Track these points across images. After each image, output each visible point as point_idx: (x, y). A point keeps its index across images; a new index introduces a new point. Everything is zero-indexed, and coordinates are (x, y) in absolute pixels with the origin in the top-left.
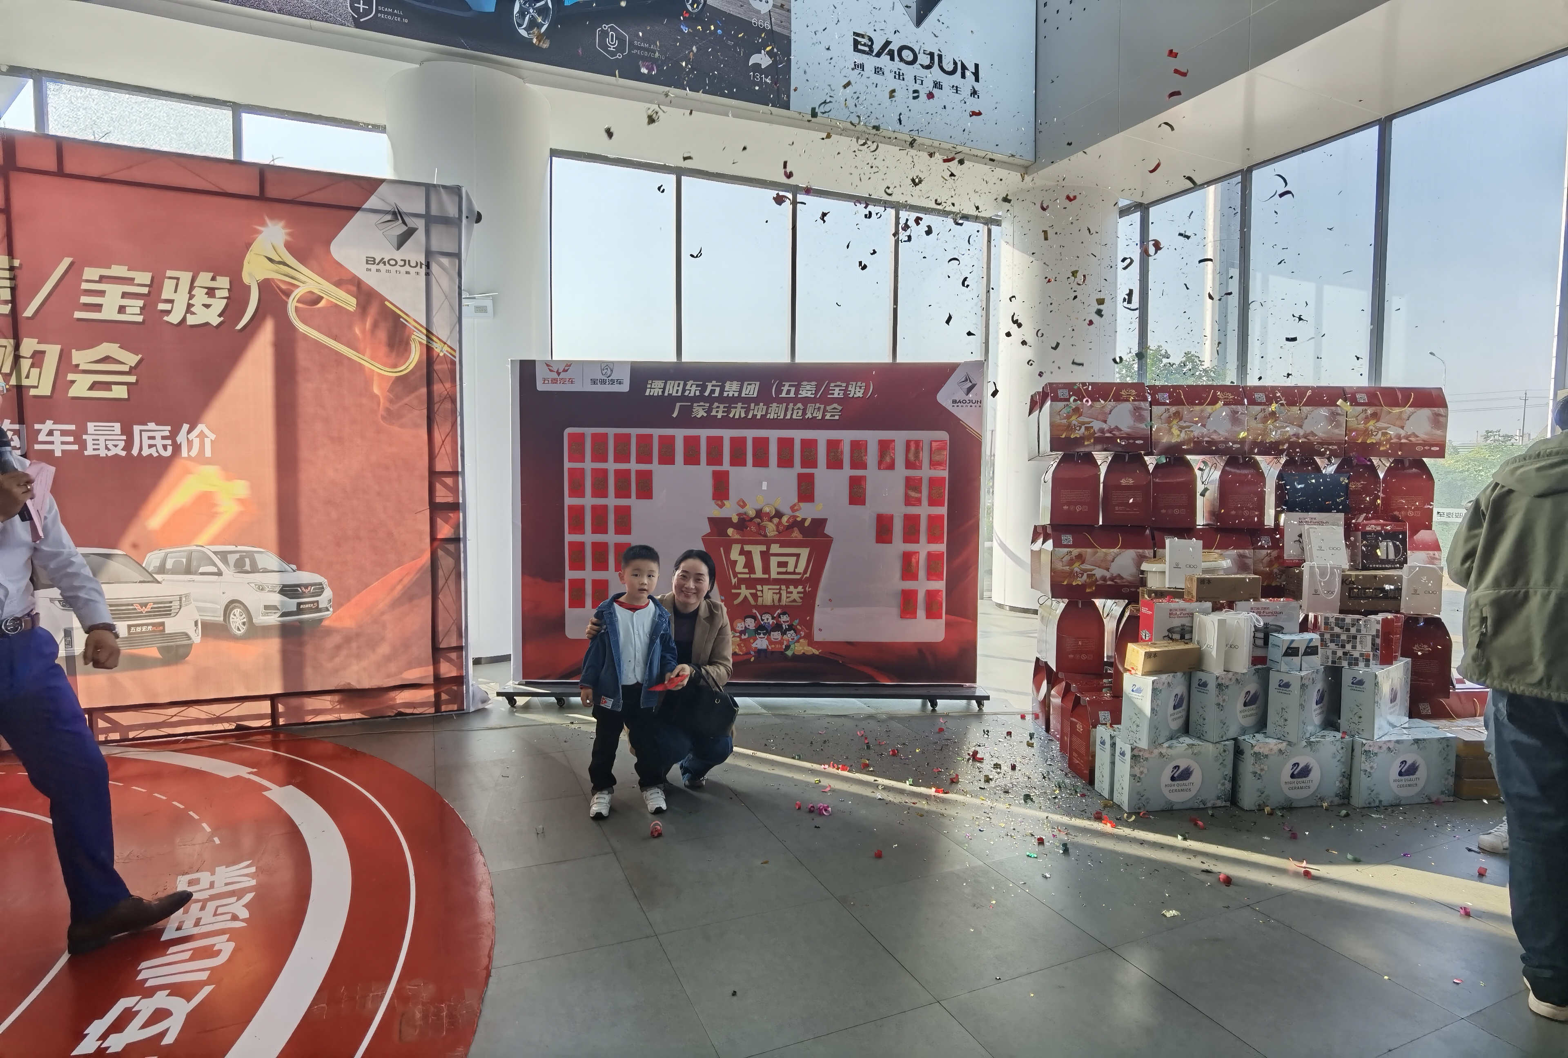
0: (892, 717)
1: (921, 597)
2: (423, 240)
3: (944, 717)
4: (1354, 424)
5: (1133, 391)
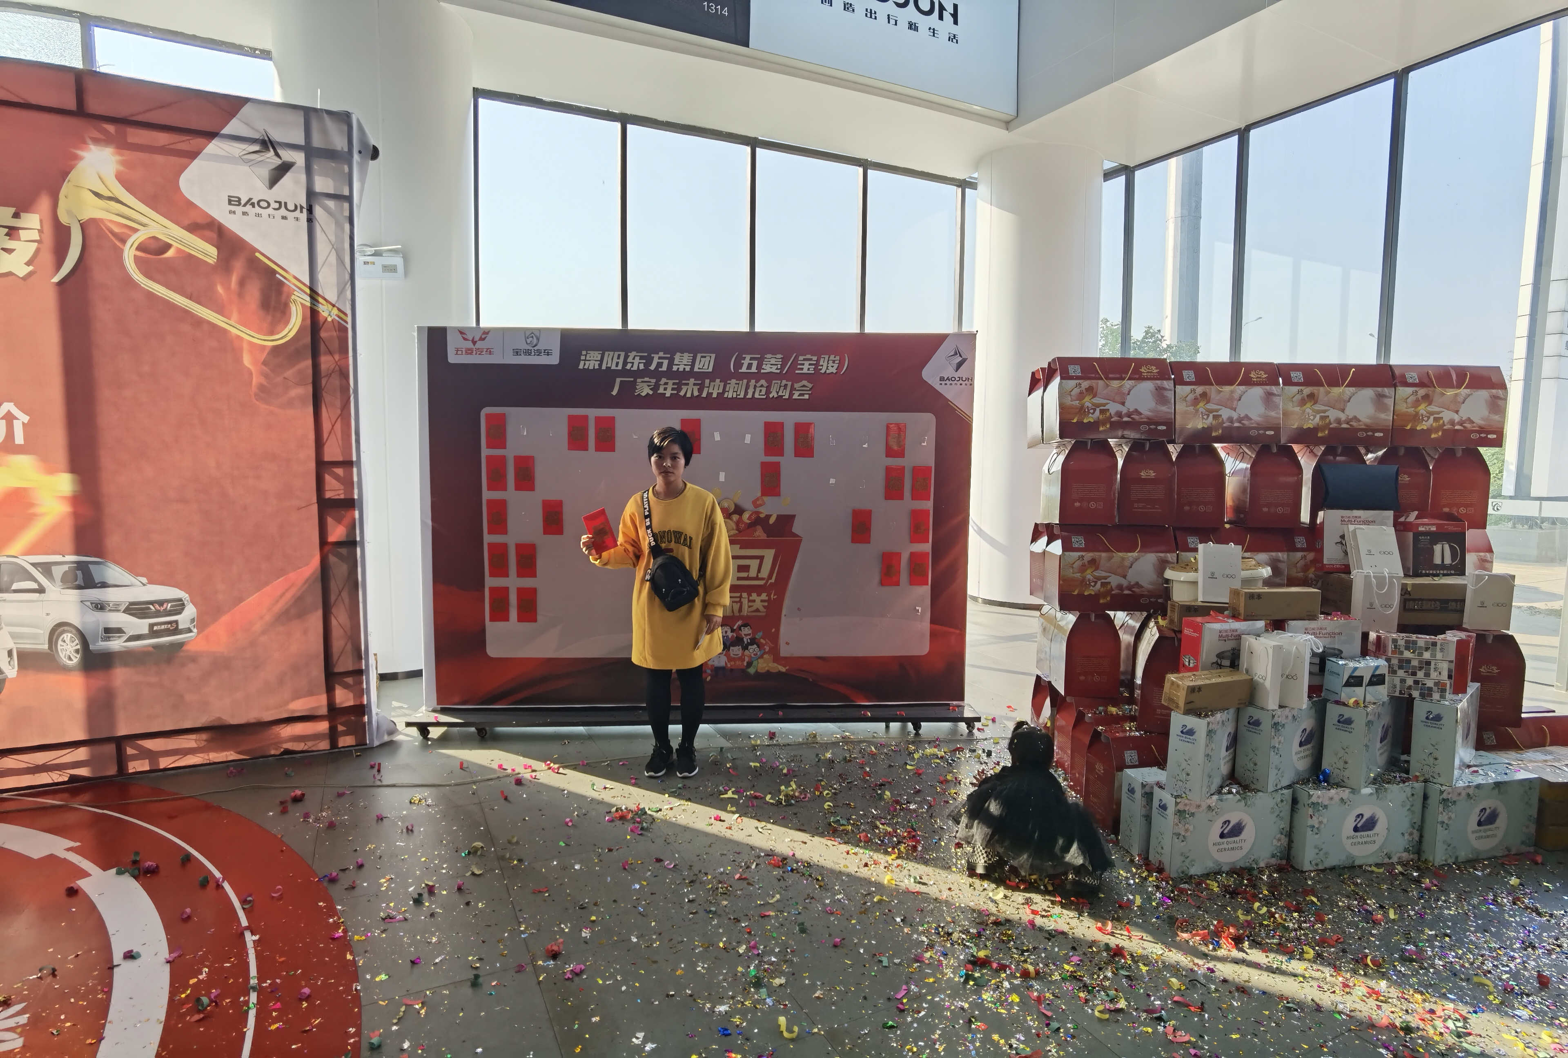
2: (303, 177)
3: (929, 743)
4: (1402, 408)
5: (1154, 368)
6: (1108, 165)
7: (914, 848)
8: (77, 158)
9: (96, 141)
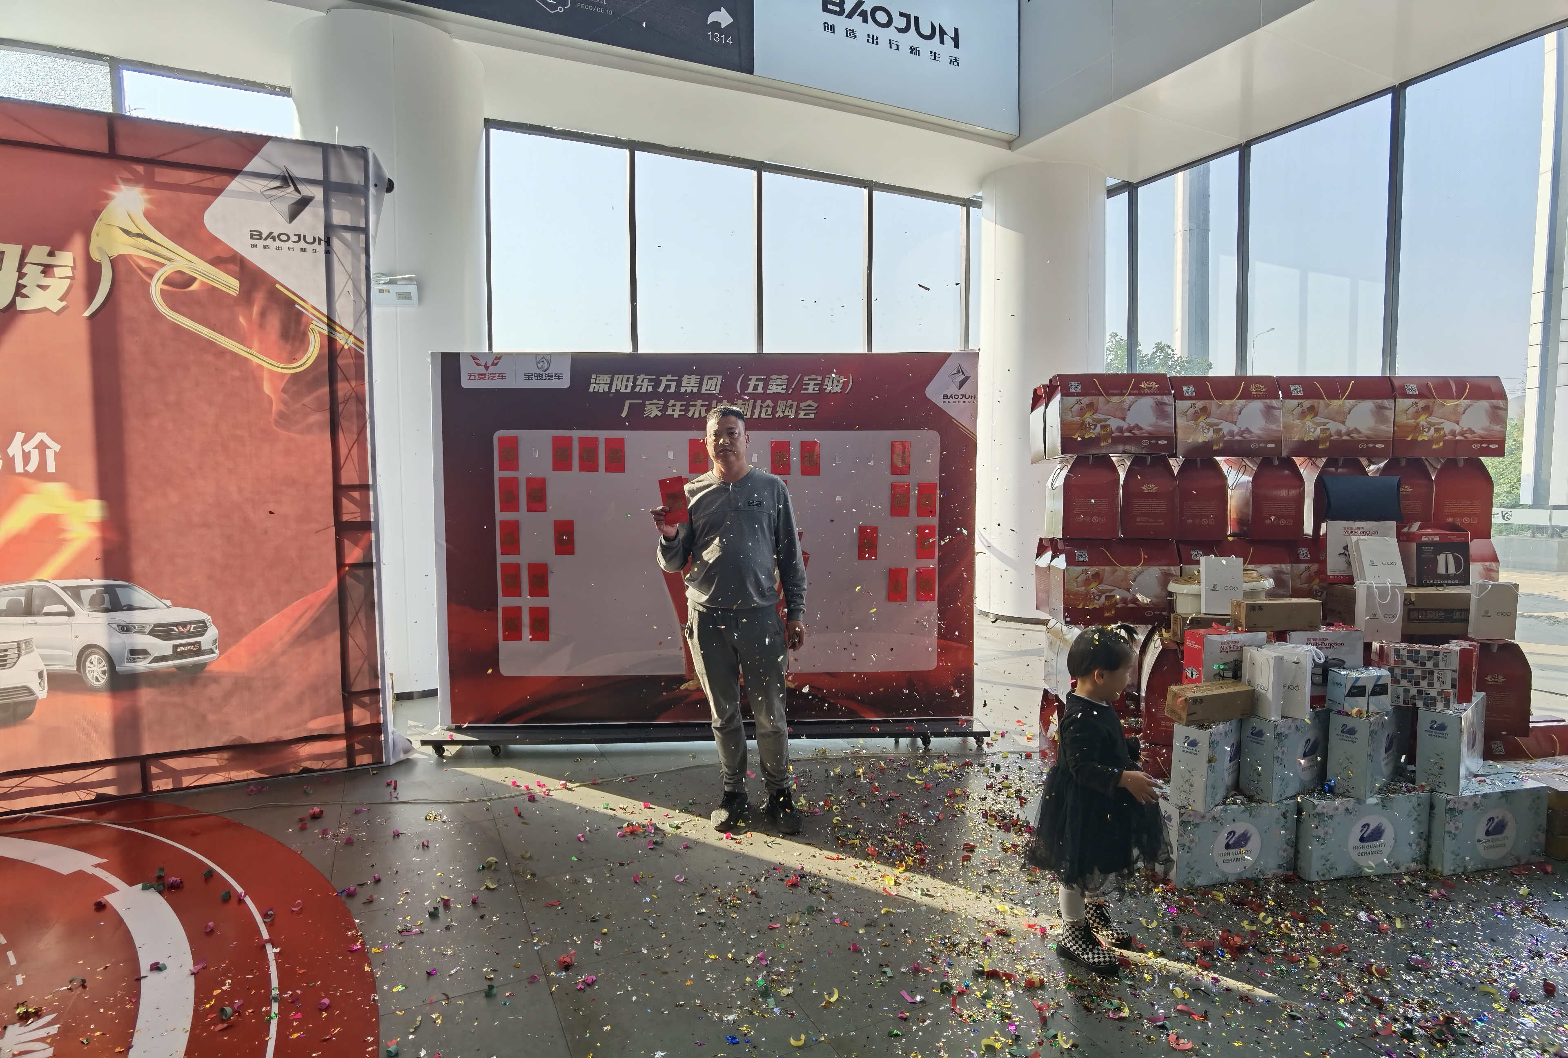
2: (322, 211)
3: (938, 757)
4: (1403, 419)
5: (1153, 383)
6: (1111, 182)
7: (922, 861)
8: (108, 198)
9: (126, 181)
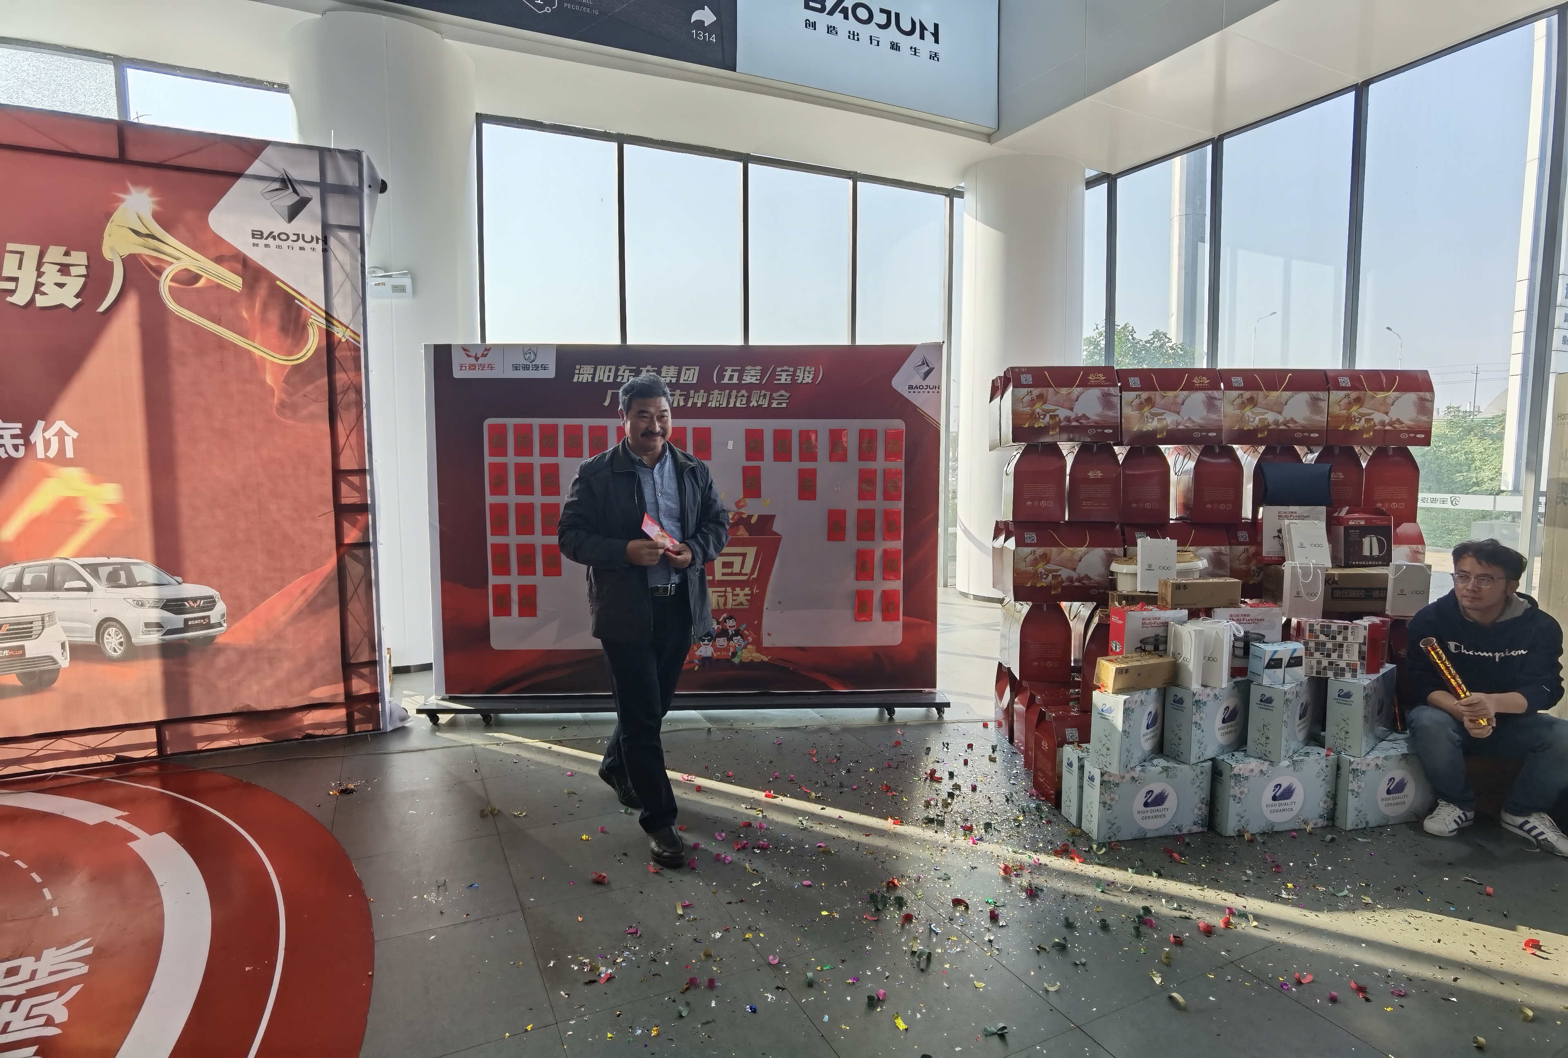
0: (847, 729)
1: (877, 597)
2: (319, 211)
3: (902, 727)
4: (1336, 410)
5: (1101, 375)
6: (1090, 173)
8: (119, 200)
9: (136, 185)
